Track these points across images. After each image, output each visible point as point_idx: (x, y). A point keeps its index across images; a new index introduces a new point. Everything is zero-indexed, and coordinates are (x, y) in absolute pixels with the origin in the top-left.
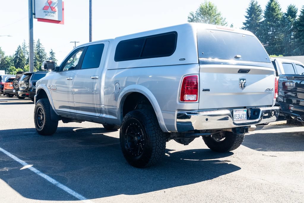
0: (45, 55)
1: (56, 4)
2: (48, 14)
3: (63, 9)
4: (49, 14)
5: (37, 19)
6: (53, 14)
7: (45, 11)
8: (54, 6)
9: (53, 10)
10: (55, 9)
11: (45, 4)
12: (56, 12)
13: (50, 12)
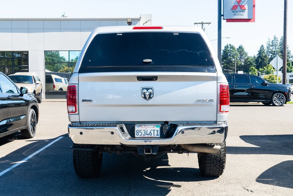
0: (289, 53)
1: (246, 2)
2: (236, 13)
3: (254, 6)
4: (238, 13)
5: (226, 20)
6: (243, 13)
7: (233, 10)
8: (243, 5)
9: (243, 9)
10: (245, 7)
11: (234, 4)
12: (246, 10)
13: (239, 11)
